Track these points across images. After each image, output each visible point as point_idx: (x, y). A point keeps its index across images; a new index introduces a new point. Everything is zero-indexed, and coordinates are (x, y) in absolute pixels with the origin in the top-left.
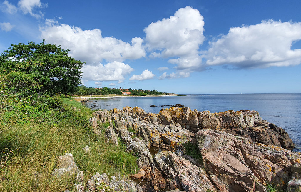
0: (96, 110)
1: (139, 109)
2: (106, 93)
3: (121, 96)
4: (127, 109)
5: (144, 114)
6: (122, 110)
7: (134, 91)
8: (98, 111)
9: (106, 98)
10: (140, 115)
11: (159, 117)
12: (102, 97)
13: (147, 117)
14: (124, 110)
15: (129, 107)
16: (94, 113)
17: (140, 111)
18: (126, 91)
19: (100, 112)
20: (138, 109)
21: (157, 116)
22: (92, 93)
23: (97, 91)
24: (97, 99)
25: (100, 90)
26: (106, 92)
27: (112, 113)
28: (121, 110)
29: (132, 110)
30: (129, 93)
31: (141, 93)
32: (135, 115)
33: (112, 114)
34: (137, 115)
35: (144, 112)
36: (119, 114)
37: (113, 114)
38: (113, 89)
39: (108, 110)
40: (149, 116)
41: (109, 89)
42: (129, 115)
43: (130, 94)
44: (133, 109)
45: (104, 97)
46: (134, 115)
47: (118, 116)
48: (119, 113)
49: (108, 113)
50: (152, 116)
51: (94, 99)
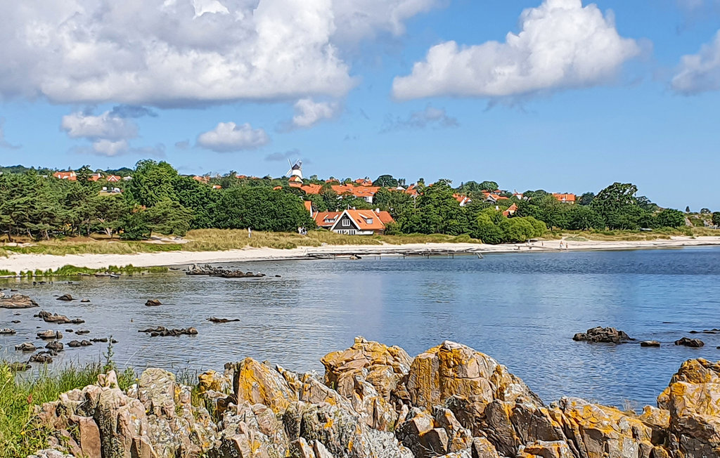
0: (69, 382)
1: (472, 370)
2: (157, 220)
3: (301, 251)
4: (357, 365)
5: (521, 417)
6: (316, 373)
7: (424, 200)
8: (90, 388)
9: (163, 269)
10: (484, 422)
11: (660, 436)
12: (121, 261)
13: (543, 444)
14: (332, 377)
15: (383, 348)
16: (50, 405)
17: (484, 381)
18: (349, 201)
19: (109, 395)
20: (459, 366)
21: (642, 428)
22: (20, 221)
23: (69, 201)
24: (71, 275)
25: (103, 193)
26: (157, 210)
27: (223, 405)
28: (301, 377)
29: (405, 379)
30: (376, 219)
31: (484, 218)
32: (440, 420)
33: (218, 417)
34: (456, 425)
35: (516, 389)
36: (287, 419)
37: (228, 417)
38: (225, 183)
39: (179, 381)
40: (569, 433)
41: (184, 185)
42: (377, 423)
43: (388, 231)
44: (417, 365)
45: (144, 259)
46: (424, 423)
47: (280, 434)
48: (285, 401)
49: (188, 411)
50: (595, 434)
51: (48, 274)
